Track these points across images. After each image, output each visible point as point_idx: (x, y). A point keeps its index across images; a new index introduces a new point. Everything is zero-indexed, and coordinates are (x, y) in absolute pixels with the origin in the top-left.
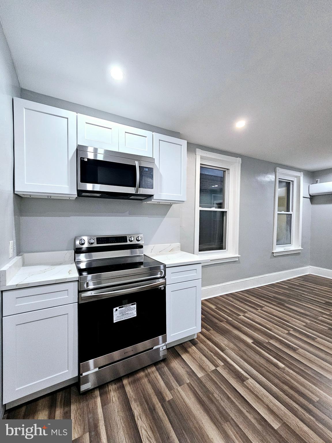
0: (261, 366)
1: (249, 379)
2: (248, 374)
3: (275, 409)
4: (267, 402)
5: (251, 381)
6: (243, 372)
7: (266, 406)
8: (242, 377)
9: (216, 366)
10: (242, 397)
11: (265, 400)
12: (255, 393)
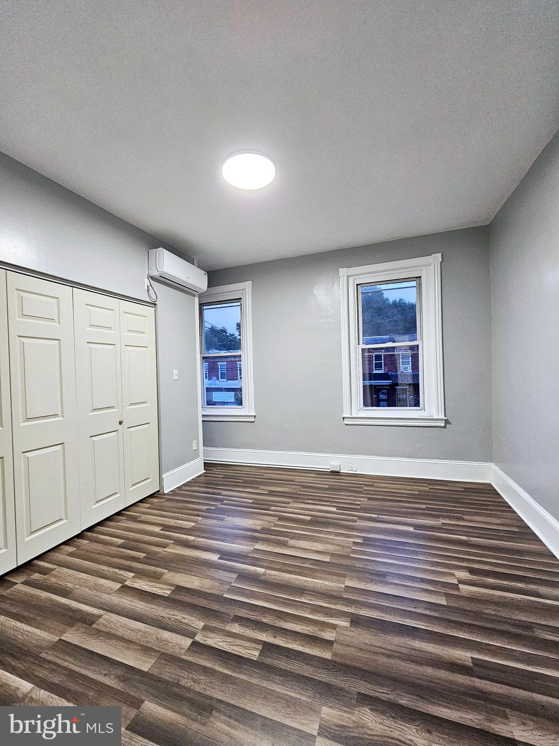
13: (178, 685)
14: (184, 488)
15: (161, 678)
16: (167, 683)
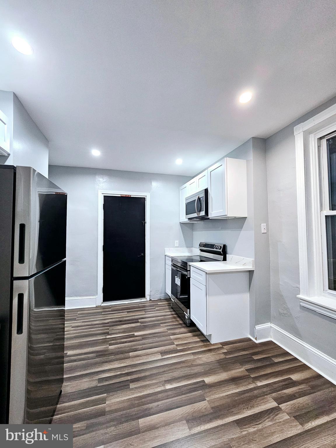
0: (170, 370)
1: (161, 357)
2: (166, 358)
3: (138, 358)
4: (143, 357)
5: (160, 357)
6: (168, 356)
7: (141, 355)
8: (164, 354)
9: (177, 345)
10: (151, 348)
11: (145, 357)
12: (151, 355)
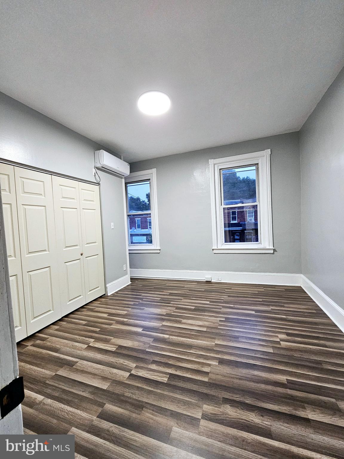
13: (123, 396)
14: (119, 292)
15: (114, 392)
16: (118, 395)
